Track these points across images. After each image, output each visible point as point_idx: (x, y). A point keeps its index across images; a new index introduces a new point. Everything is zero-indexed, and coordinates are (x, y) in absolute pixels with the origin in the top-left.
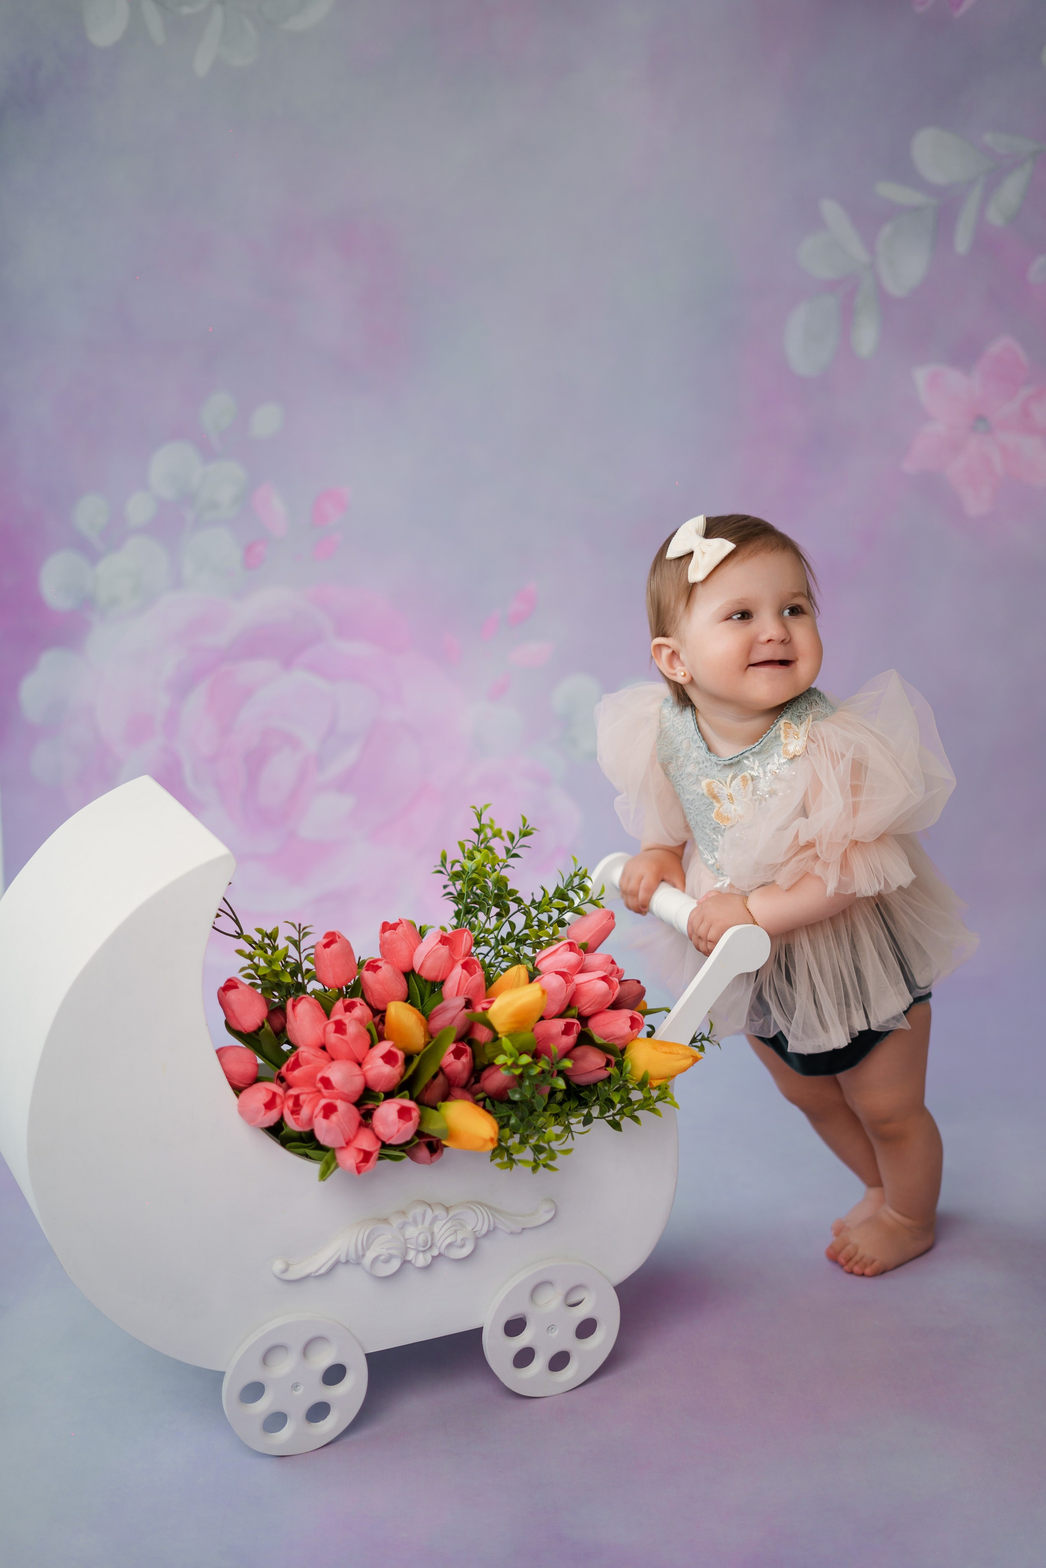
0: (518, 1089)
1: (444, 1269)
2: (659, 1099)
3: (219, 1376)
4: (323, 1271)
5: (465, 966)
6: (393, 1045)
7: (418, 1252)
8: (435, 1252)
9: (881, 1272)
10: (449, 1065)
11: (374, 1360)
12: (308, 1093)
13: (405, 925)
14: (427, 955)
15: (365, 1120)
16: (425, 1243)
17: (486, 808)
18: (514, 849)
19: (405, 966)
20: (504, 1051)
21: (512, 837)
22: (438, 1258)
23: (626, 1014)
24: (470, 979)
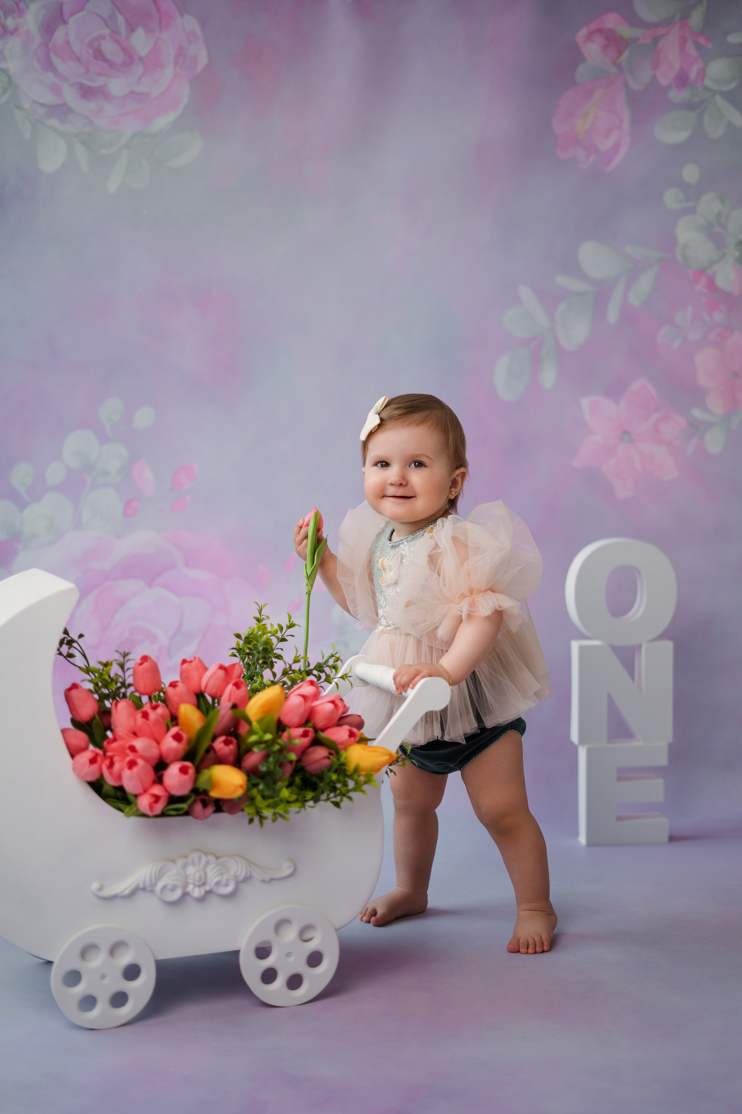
0: (266, 764)
1: (214, 902)
2: (365, 783)
3: (50, 963)
4: (127, 892)
5: (235, 684)
6: (180, 730)
7: (195, 886)
8: (207, 888)
10: (221, 749)
12: (119, 755)
13: (197, 660)
14: (210, 678)
15: (159, 780)
16: (200, 880)
17: (265, 605)
18: (282, 636)
19: (195, 688)
20: (254, 733)
21: (281, 629)
22: (209, 893)
23: (346, 728)
24: (238, 692)
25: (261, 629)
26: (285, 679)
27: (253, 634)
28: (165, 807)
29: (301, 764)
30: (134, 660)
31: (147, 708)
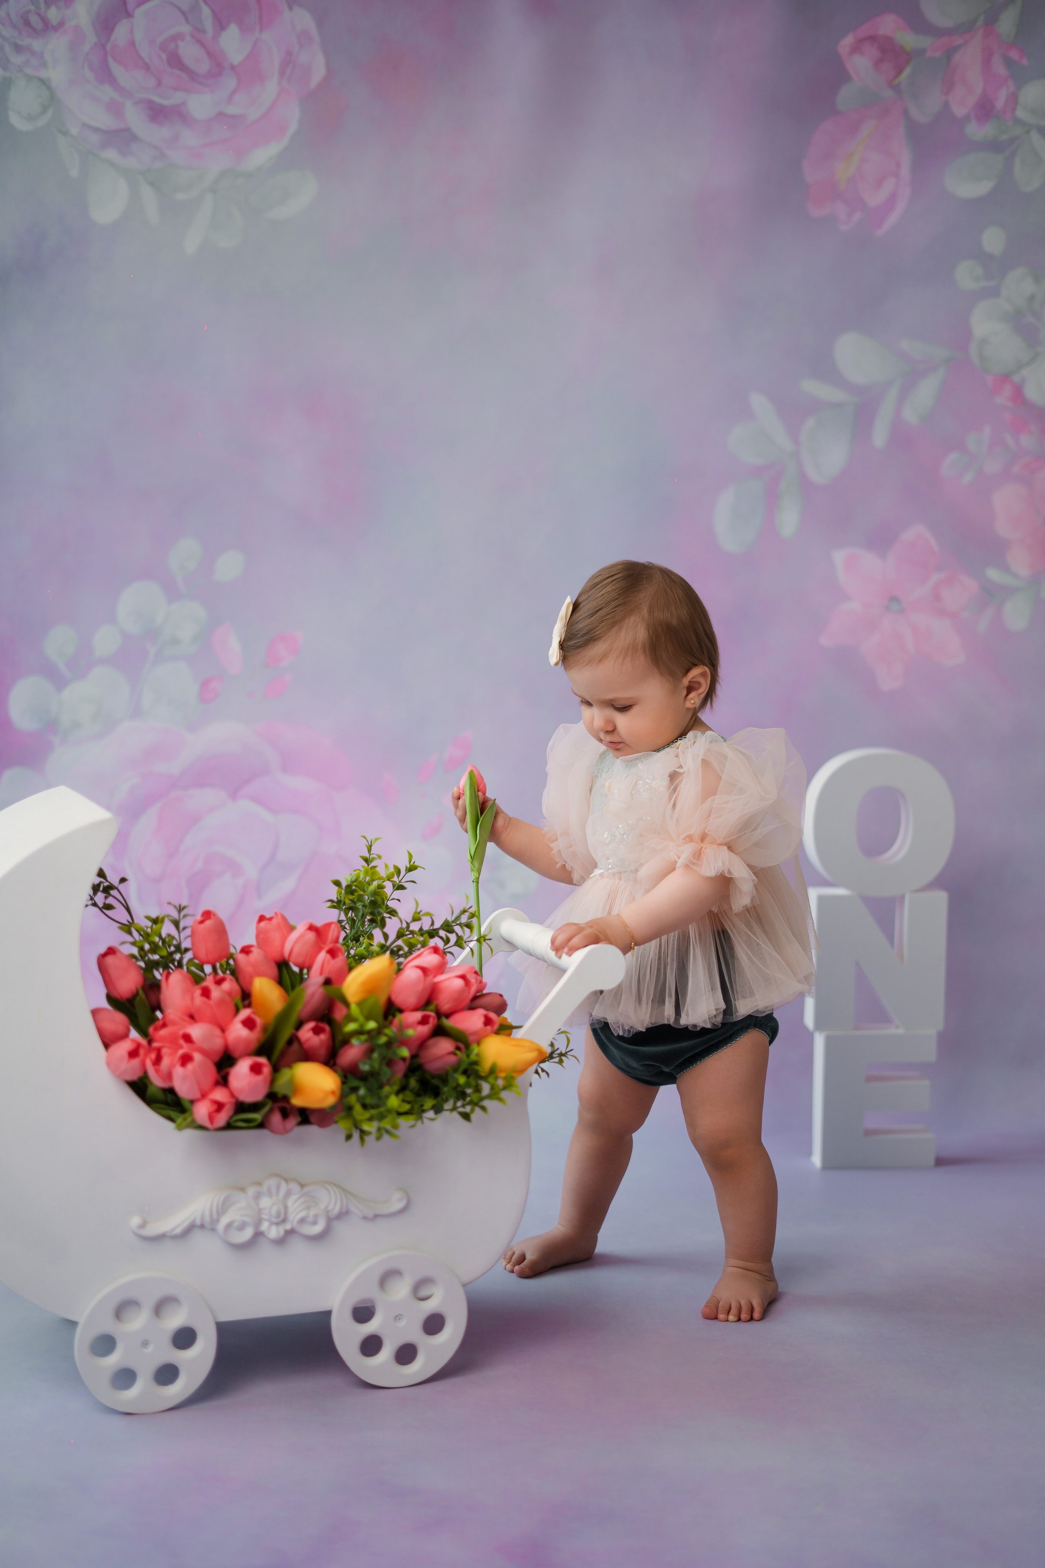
0: (368, 1062)
1: (297, 1246)
2: (505, 1088)
3: (73, 1324)
4: (178, 1231)
5: (329, 951)
6: (254, 1013)
7: (272, 1223)
8: (288, 1226)
10: (308, 1040)
11: (222, 1328)
12: (169, 1046)
13: (279, 917)
14: (296, 942)
15: (223, 1081)
16: (278, 1216)
17: (377, 839)
18: (400, 882)
19: (276, 955)
20: (353, 1019)
21: (398, 872)
22: (290, 1232)
23: (481, 1012)
24: (333, 962)
25: (369, 874)
26: (400, 942)
27: (358, 881)
28: (231, 1117)
29: (417, 1061)
30: (193, 915)
31: (209, 982)
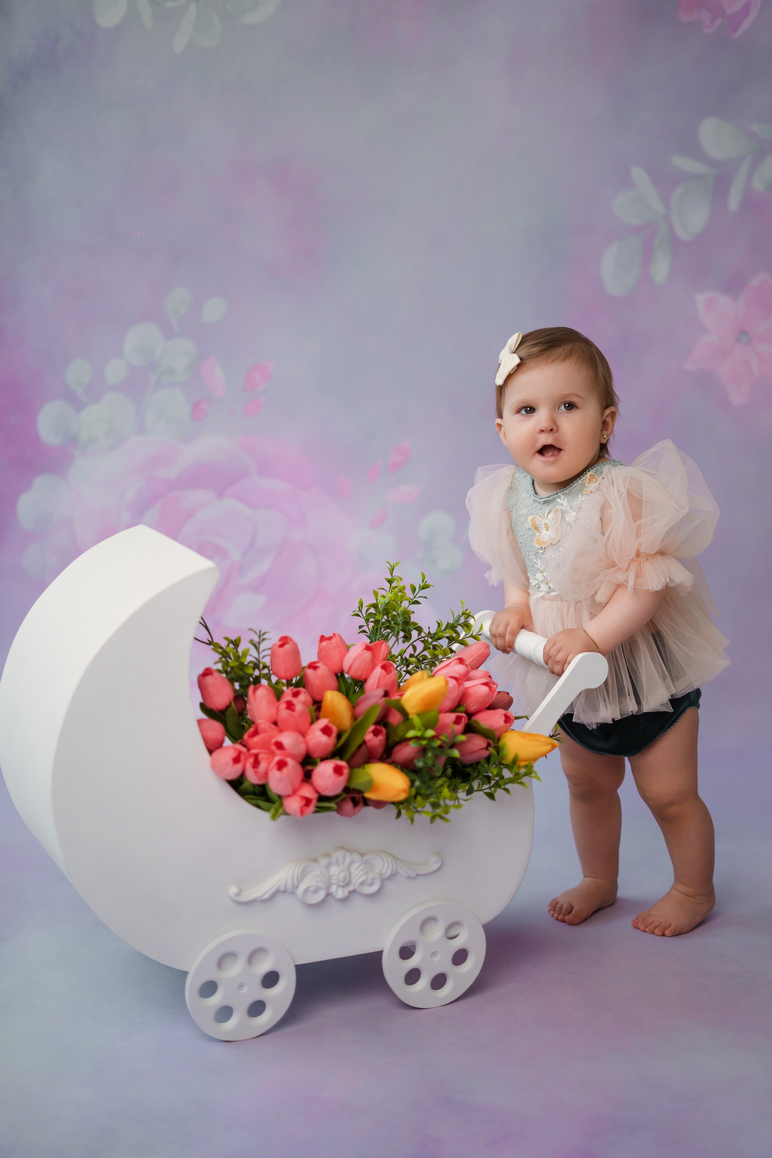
0: (422, 759)
1: (357, 902)
2: (526, 774)
3: (185, 974)
4: (266, 896)
5: (384, 667)
6: (329, 722)
7: (339, 886)
8: (351, 888)
9: (678, 934)
10: (370, 741)
11: (300, 969)
12: (265, 753)
13: (337, 637)
14: (355, 660)
15: (307, 777)
16: (344, 880)
17: (397, 563)
18: (415, 597)
19: (336, 668)
20: (413, 727)
21: (414, 589)
22: (351, 893)
23: (501, 712)
24: (387, 677)
26: (426, 653)
27: (391, 604)
30: (273, 640)
